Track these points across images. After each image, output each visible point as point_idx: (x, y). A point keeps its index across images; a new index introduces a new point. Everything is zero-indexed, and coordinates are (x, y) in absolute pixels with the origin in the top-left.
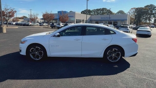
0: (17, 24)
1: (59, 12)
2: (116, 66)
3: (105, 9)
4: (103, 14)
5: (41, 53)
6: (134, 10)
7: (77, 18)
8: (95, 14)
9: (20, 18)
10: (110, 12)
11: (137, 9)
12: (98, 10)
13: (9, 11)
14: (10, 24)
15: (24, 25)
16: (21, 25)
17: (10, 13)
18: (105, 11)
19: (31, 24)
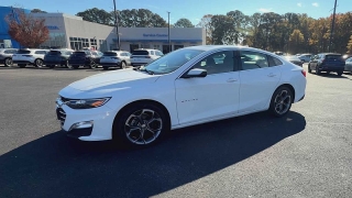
4: (143, 24)
6: (210, 20)
11: (215, 18)
18: (146, 18)
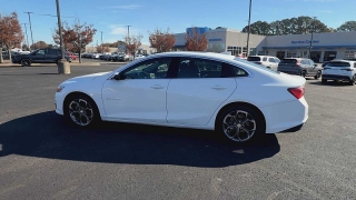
0: (102, 58)
1: (189, 30)
2: (241, 152)
3: (306, 18)
5: (88, 113)
7: (230, 42)
8: (278, 33)
9: (111, 46)
10: (318, 27)
12: (286, 22)
13: (83, 29)
14: (90, 57)
15: (115, 59)
16: (110, 60)
17: (84, 34)
18: (304, 25)
19: (127, 56)
